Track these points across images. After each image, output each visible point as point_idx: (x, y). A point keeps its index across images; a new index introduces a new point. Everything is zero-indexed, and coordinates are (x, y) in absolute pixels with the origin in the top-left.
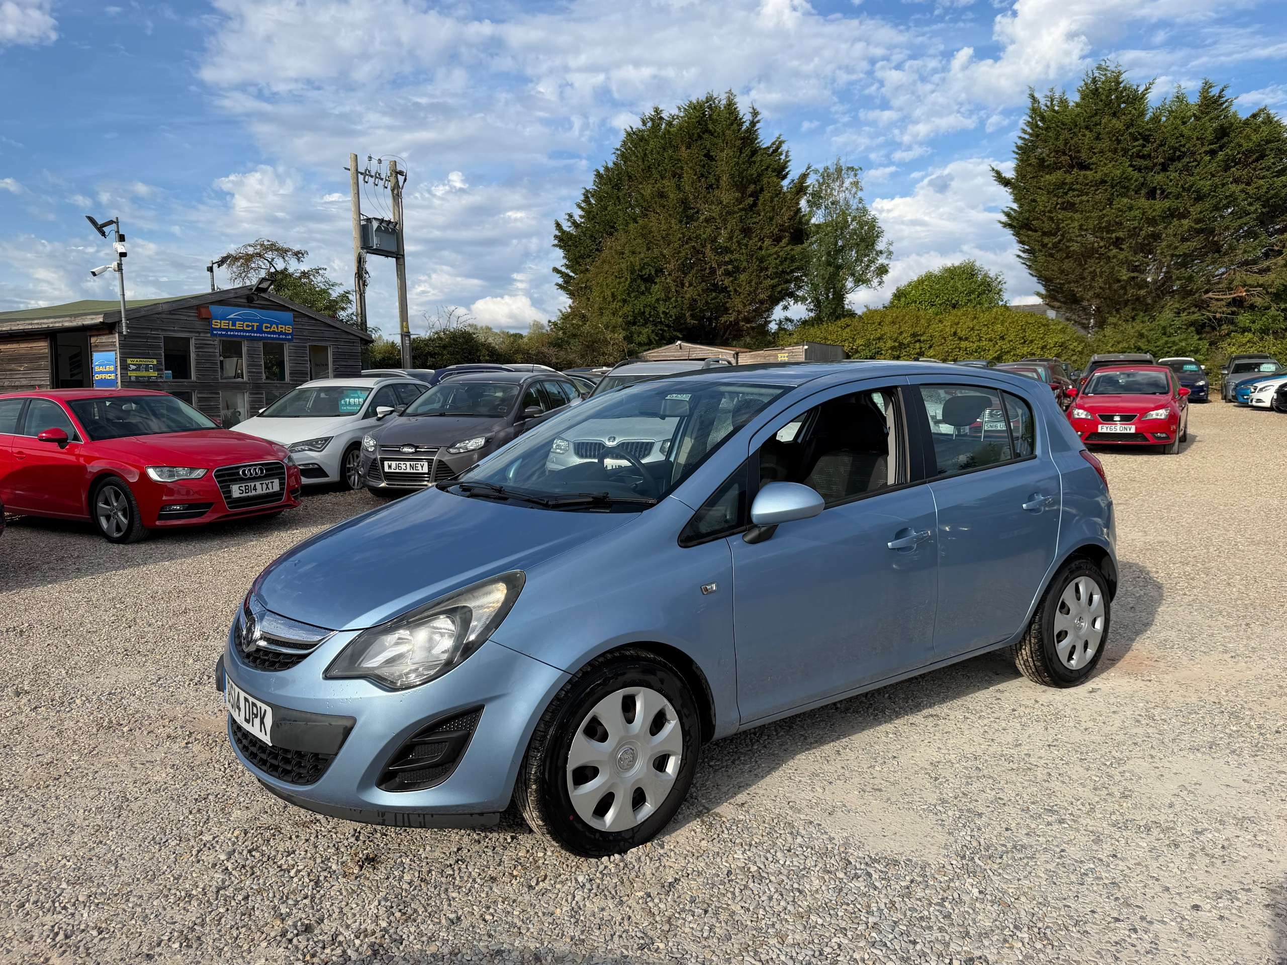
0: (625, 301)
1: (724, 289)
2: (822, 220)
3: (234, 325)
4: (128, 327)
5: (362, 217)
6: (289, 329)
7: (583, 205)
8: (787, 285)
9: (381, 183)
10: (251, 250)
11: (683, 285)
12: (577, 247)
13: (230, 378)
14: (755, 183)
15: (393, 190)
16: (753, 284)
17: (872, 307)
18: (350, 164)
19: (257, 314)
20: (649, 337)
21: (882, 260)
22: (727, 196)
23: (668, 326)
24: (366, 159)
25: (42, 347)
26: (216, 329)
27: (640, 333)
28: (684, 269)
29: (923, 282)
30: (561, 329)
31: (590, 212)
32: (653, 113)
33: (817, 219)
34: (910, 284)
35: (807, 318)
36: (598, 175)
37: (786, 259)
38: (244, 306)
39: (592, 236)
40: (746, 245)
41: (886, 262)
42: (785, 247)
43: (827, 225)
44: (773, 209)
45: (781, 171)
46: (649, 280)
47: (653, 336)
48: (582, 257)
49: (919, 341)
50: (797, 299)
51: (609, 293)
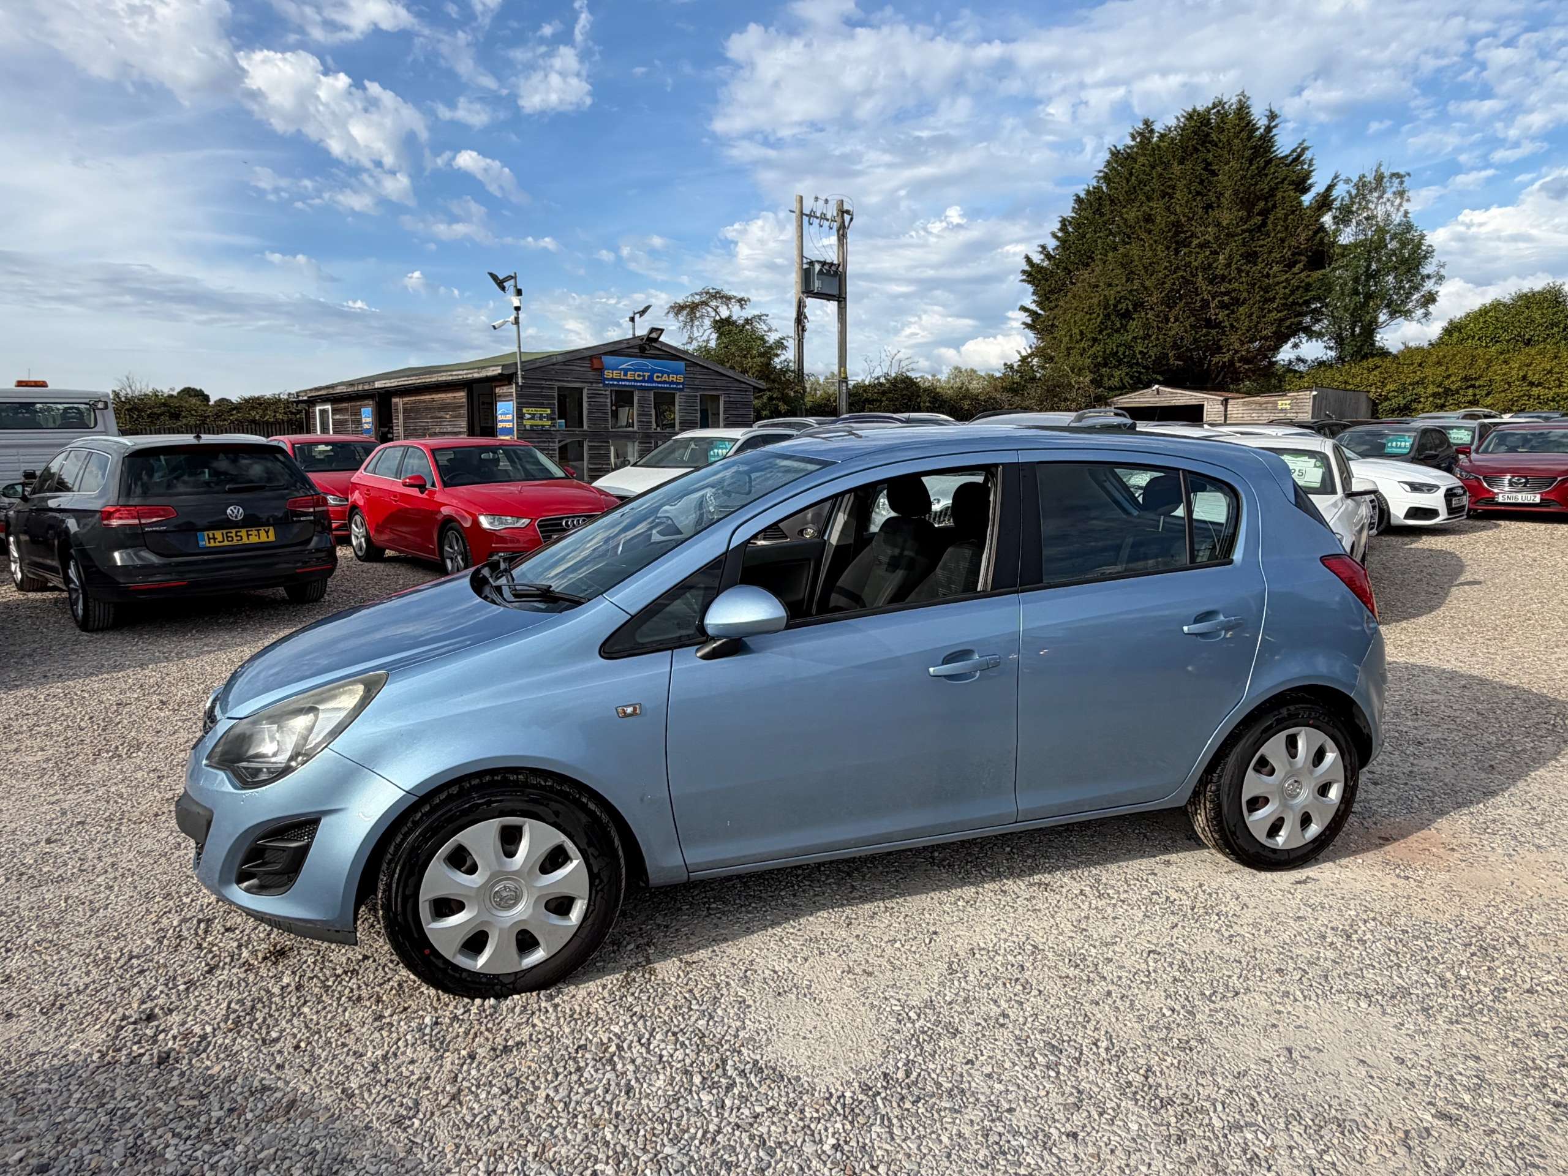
0: (1095, 340)
1: (1218, 325)
2: (1352, 239)
3: (625, 375)
4: (523, 378)
5: (805, 261)
6: (680, 378)
7: (1060, 234)
8: (1300, 319)
9: (826, 224)
10: (697, 299)
11: (1167, 320)
12: (1047, 280)
13: (622, 427)
14: (1266, 200)
15: (838, 231)
16: (1254, 317)
17: (1412, 344)
18: (795, 206)
19: (649, 363)
20: (1121, 380)
21: (1429, 285)
22: (1227, 217)
23: (1146, 368)
24: (812, 200)
25: (461, 396)
26: (608, 379)
27: (1112, 376)
28: (1169, 302)
29: (1486, 313)
30: (1017, 371)
31: (1066, 241)
32: (1142, 127)
33: (1347, 237)
34: (1468, 315)
35: (1325, 358)
36: (1079, 200)
37: (1298, 288)
38: (636, 357)
39: (1065, 268)
40: (1248, 273)
41: (1435, 289)
42: (1300, 274)
43: (1356, 245)
44: (1286, 228)
45: (1302, 185)
46: (1126, 315)
47: (1127, 379)
48: (1052, 292)
49: (1473, 386)
50: (1310, 334)
51: (1077, 331)
